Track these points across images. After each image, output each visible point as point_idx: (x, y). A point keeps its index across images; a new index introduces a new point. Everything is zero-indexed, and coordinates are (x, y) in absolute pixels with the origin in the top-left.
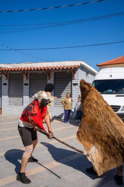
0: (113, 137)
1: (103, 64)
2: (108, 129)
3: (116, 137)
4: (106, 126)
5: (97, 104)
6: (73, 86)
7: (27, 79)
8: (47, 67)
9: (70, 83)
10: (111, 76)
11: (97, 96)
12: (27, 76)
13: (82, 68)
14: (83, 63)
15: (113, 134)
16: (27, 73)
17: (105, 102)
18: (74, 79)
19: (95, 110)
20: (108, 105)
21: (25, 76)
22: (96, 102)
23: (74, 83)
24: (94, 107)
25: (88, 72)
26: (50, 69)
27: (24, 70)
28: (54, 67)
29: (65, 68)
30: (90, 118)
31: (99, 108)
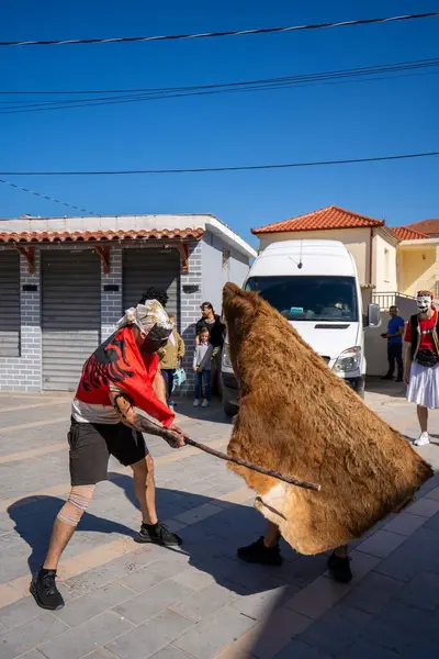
0: (342, 443)
1: (272, 227)
2: (325, 422)
3: (352, 442)
4: (317, 413)
5: (285, 351)
6: (183, 294)
7: (32, 271)
8: (100, 232)
9: (174, 284)
10: (300, 266)
11: (280, 328)
12: (31, 259)
13: (212, 236)
14: (214, 223)
15: (342, 434)
16: (32, 250)
17: (307, 347)
18: (186, 273)
19: (280, 368)
20: (316, 354)
21: (24, 261)
22: (280, 345)
23: (187, 283)
24: (276, 362)
25: (229, 251)
26: (110, 237)
27: (23, 240)
28: (121, 232)
29: (159, 236)
30: (265, 395)
31: (291, 365)
